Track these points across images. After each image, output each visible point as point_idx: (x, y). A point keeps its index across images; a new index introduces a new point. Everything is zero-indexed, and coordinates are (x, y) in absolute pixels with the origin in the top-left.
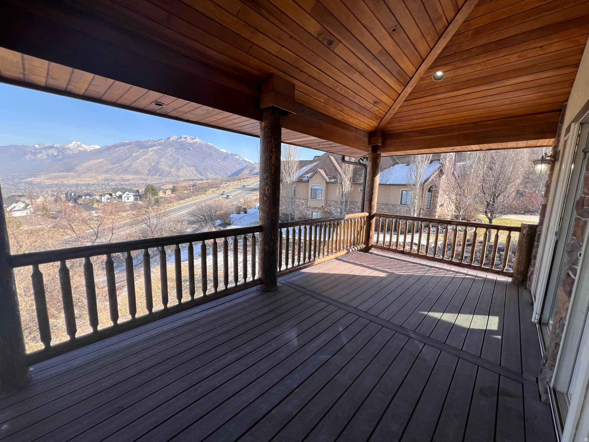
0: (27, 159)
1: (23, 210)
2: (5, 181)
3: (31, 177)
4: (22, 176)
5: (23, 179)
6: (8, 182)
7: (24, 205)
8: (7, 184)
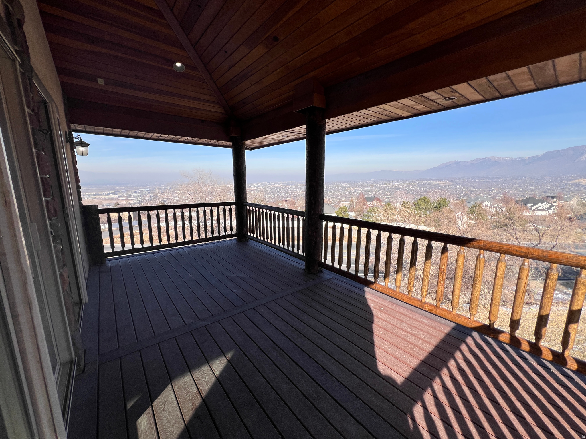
0: (582, 160)
1: (546, 210)
2: (554, 183)
3: (581, 178)
4: (571, 178)
5: (570, 180)
6: (556, 184)
7: (548, 206)
8: (554, 186)
